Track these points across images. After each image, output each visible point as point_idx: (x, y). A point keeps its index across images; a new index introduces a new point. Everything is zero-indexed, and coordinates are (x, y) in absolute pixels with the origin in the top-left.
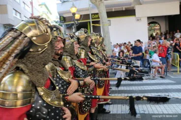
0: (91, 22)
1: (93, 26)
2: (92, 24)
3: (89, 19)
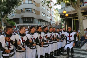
1: (73, 20)
3: (71, 17)
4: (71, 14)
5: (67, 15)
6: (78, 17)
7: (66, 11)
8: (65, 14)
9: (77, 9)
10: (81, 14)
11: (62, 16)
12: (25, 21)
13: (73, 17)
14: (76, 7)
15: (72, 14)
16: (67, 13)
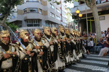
0: (87, 19)
1: (88, 21)
2: (87, 20)
3: (86, 17)
4: (85, 14)
5: (80, 15)
6: (93, 18)
7: (79, 10)
8: (78, 14)
9: (93, 7)
10: (97, 14)
11: (75, 17)
12: (29, 24)
13: (87, 17)
14: (91, 5)
15: (87, 14)
16: (81, 12)
